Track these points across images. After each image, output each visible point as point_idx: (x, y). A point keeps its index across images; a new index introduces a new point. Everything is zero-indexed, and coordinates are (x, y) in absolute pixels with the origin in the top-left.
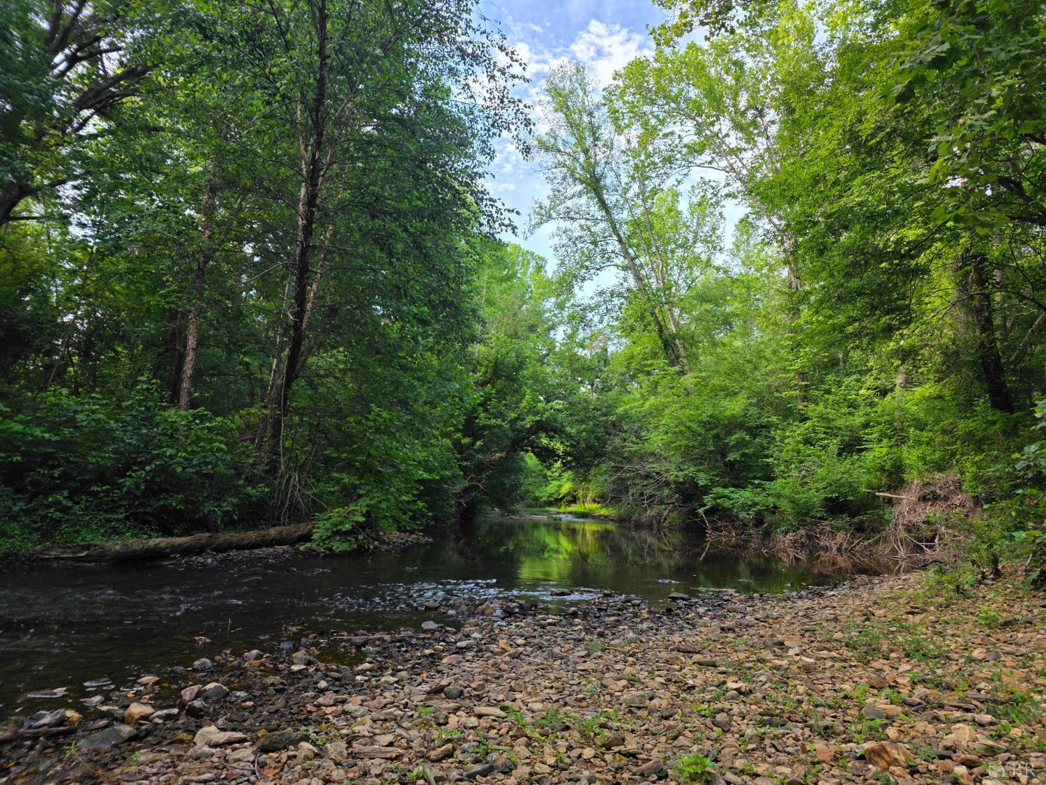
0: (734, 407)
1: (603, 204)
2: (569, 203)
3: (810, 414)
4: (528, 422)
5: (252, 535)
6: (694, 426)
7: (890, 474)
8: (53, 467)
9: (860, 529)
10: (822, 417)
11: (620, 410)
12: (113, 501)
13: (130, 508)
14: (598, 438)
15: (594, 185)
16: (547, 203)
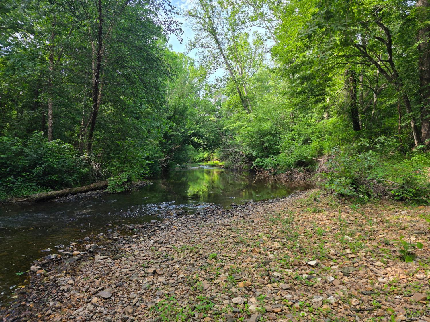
0: (267, 126)
1: (217, 41)
2: (203, 41)
3: (294, 129)
4: (189, 133)
5: (85, 188)
6: (252, 134)
7: (319, 152)
8: (6, 168)
9: (308, 171)
10: (298, 130)
11: (225, 128)
12: (31, 178)
13: (37, 180)
14: (217, 139)
15: (213, 32)
16: (193, 40)
